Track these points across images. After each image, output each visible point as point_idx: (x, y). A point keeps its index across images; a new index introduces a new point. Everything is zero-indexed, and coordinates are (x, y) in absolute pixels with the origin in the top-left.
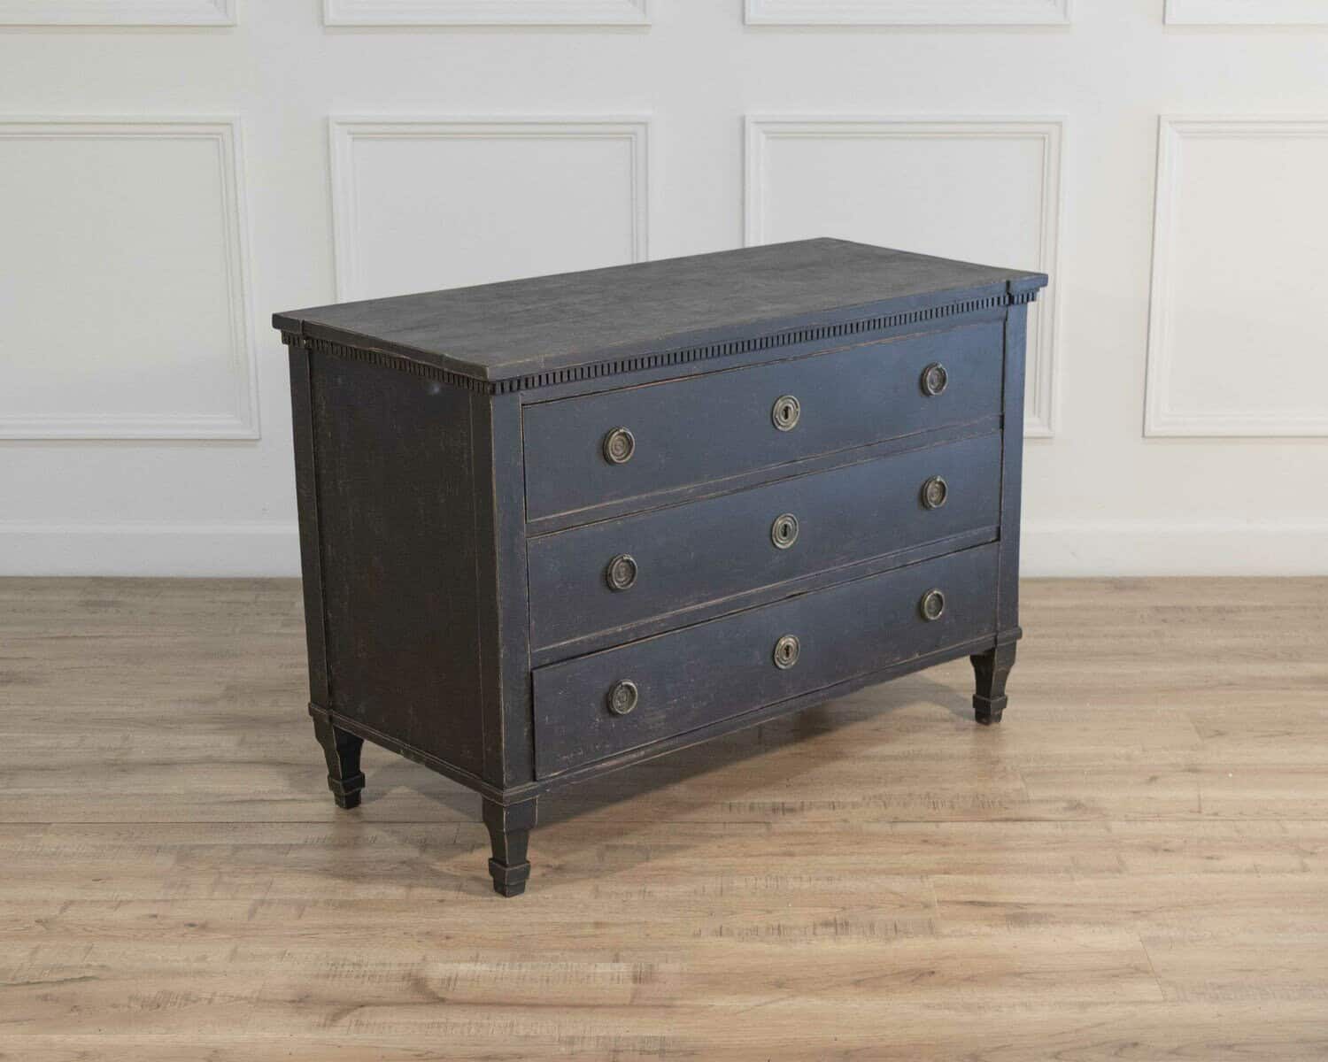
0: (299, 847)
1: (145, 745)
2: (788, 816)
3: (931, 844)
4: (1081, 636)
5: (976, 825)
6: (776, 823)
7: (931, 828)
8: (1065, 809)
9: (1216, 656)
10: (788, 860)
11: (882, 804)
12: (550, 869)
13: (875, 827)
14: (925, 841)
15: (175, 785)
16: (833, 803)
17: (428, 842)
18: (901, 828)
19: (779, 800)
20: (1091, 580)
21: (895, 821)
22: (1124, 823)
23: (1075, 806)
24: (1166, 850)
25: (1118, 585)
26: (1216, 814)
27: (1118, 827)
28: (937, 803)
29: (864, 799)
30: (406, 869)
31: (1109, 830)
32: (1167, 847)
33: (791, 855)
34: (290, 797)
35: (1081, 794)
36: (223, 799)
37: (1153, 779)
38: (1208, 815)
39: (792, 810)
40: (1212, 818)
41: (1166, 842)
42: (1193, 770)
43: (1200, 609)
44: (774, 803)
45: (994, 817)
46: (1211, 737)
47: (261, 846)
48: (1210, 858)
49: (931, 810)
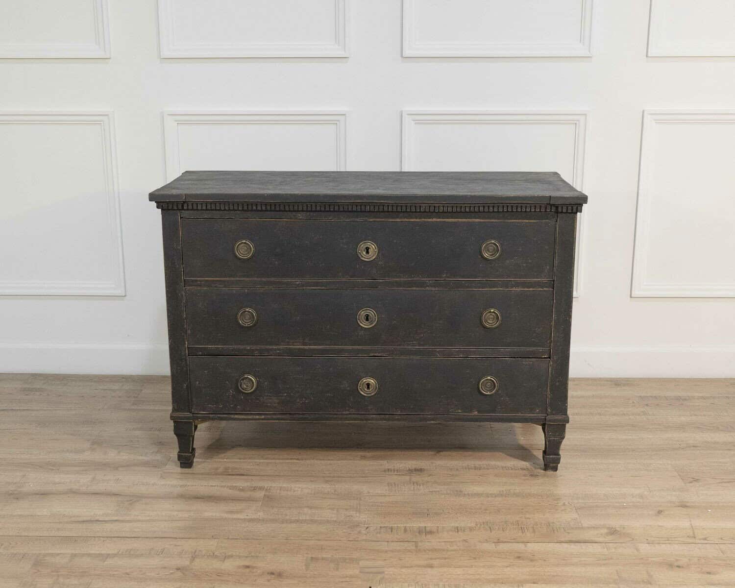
0: (115, 555)
1: (34, 480)
2: (429, 536)
3: (523, 559)
4: (600, 414)
5: (551, 545)
6: (421, 541)
7: (521, 547)
8: (607, 534)
9: (682, 427)
10: (429, 570)
11: (488, 528)
12: (273, 576)
13: (487, 546)
14: (519, 557)
15: (45, 509)
16: (457, 527)
17: (196, 553)
18: (502, 547)
19: (422, 525)
20: (600, 379)
21: (499, 542)
22: (647, 545)
23: (613, 532)
24: (679, 567)
25: (617, 383)
26: (705, 539)
27: (644, 548)
28: (524, 528)
29: (477, 525)
30: (179, 574)
31: (638, 550)
32: (679, 563)
33: (431, 566)
34: (116, 518)
35: (615, 523)
36: (73, 519)
37: (660, 512)
38: (700, 539)
39: (431, 532)
40: (703, 541)
41: (677, 560)
42: (684, 506)
43: (666, 398)
44: (419, 527)
45: (563, 539)
46: (691, 482)
47: (89, 555)
48: (709, 573)
49: (520, 534)
